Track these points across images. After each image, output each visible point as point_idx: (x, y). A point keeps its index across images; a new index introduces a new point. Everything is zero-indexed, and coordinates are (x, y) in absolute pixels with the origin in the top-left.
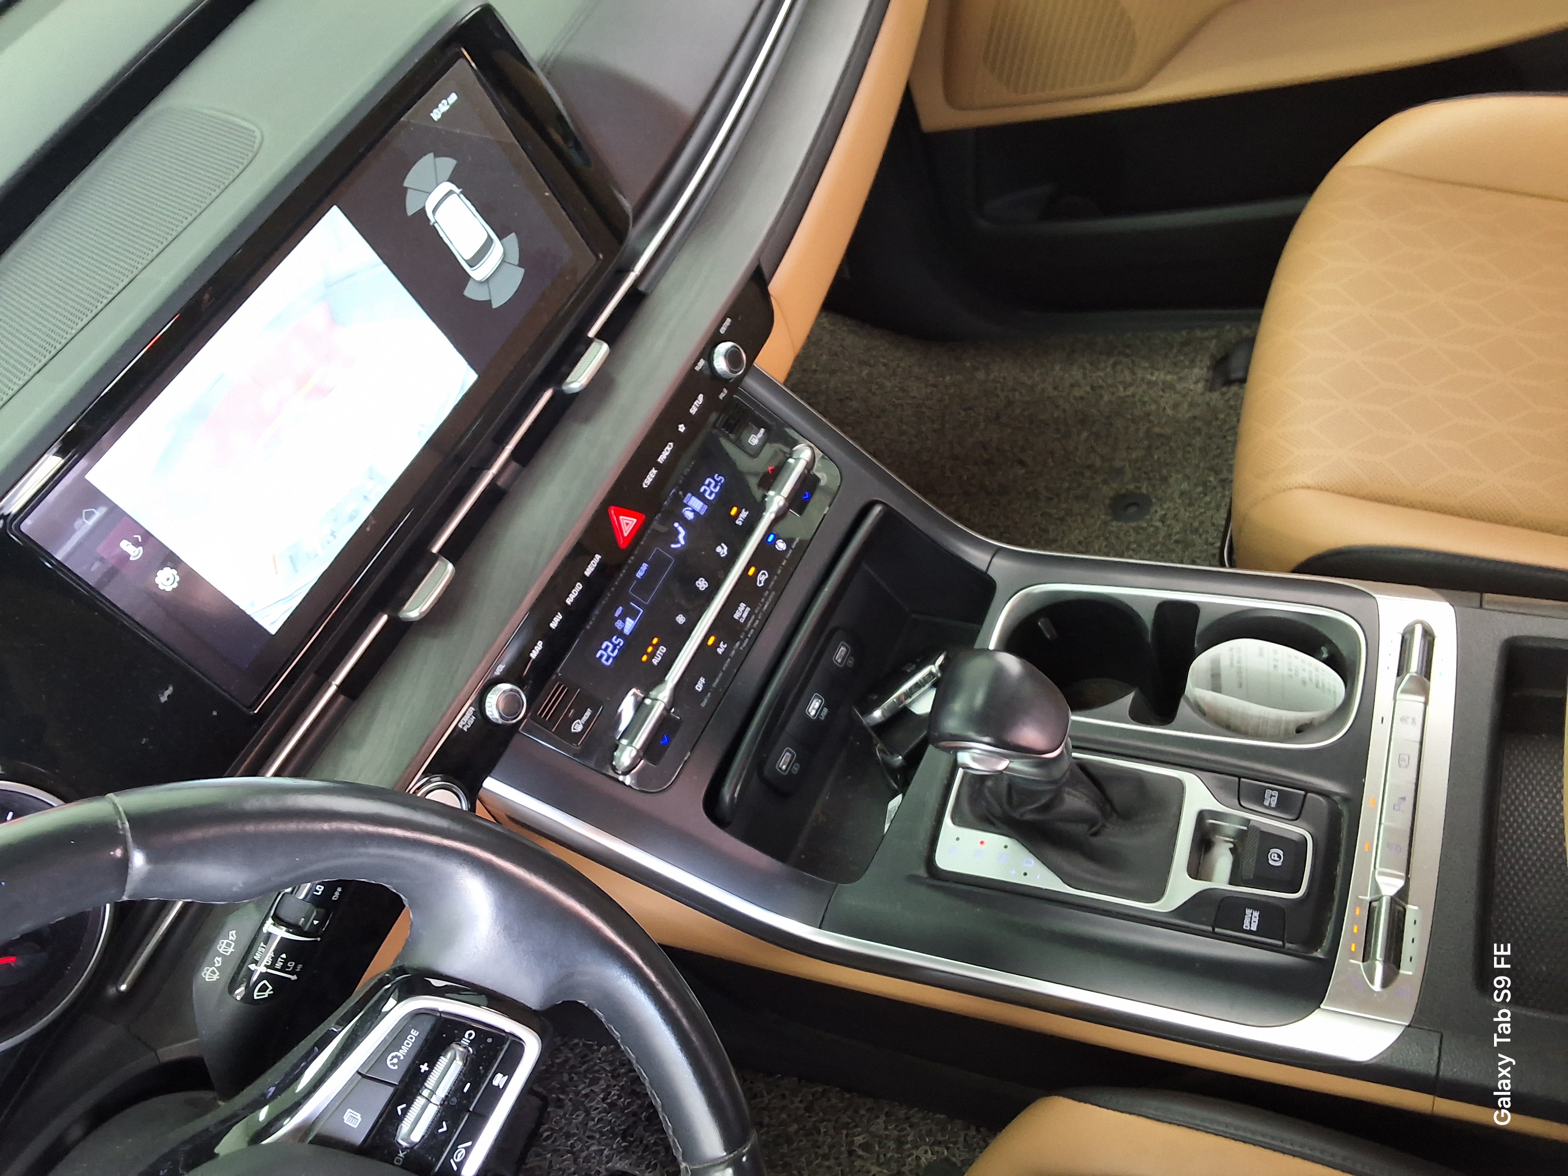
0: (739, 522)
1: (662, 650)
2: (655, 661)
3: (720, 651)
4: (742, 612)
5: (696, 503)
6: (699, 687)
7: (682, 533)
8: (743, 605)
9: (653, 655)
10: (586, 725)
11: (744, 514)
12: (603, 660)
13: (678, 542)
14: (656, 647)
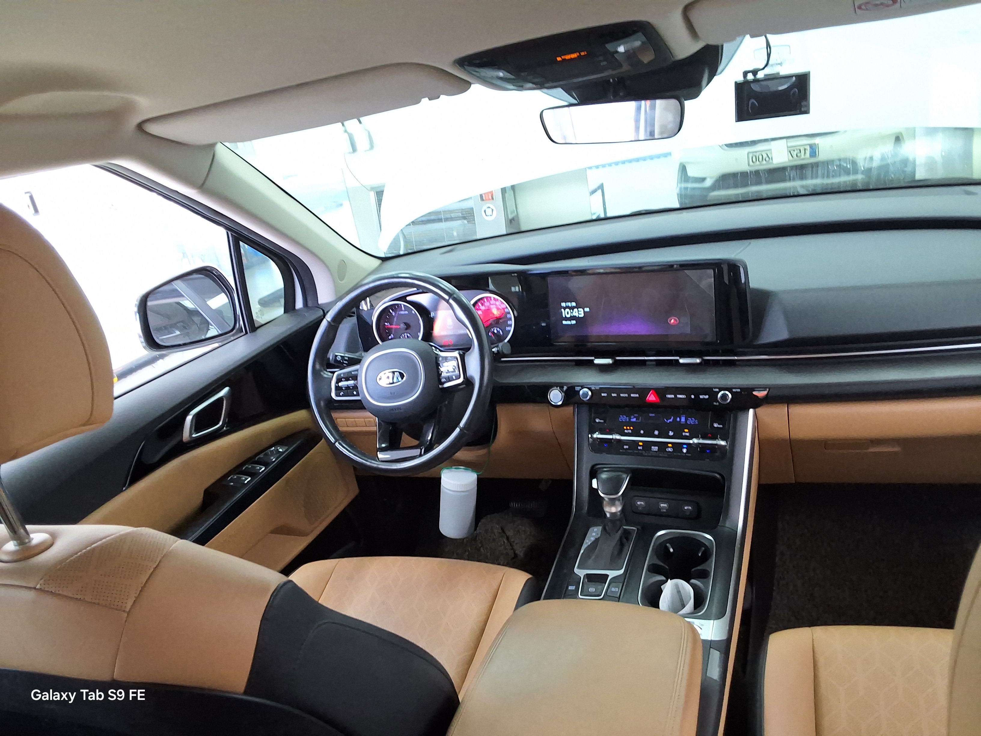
0: (684, 434)
1: (630, 431)
2: (626, 431)
3: (639, 448)
4: (655, 448)
5: (683, 419)
6: (625, 447)
7: (671, 420)
8: (657, 448)
9: (627, 429)
10: (599, 422)
11: (688, 434)
12: (620, 418)
13: (667, 420)
14: (630, 429)
